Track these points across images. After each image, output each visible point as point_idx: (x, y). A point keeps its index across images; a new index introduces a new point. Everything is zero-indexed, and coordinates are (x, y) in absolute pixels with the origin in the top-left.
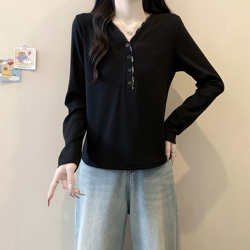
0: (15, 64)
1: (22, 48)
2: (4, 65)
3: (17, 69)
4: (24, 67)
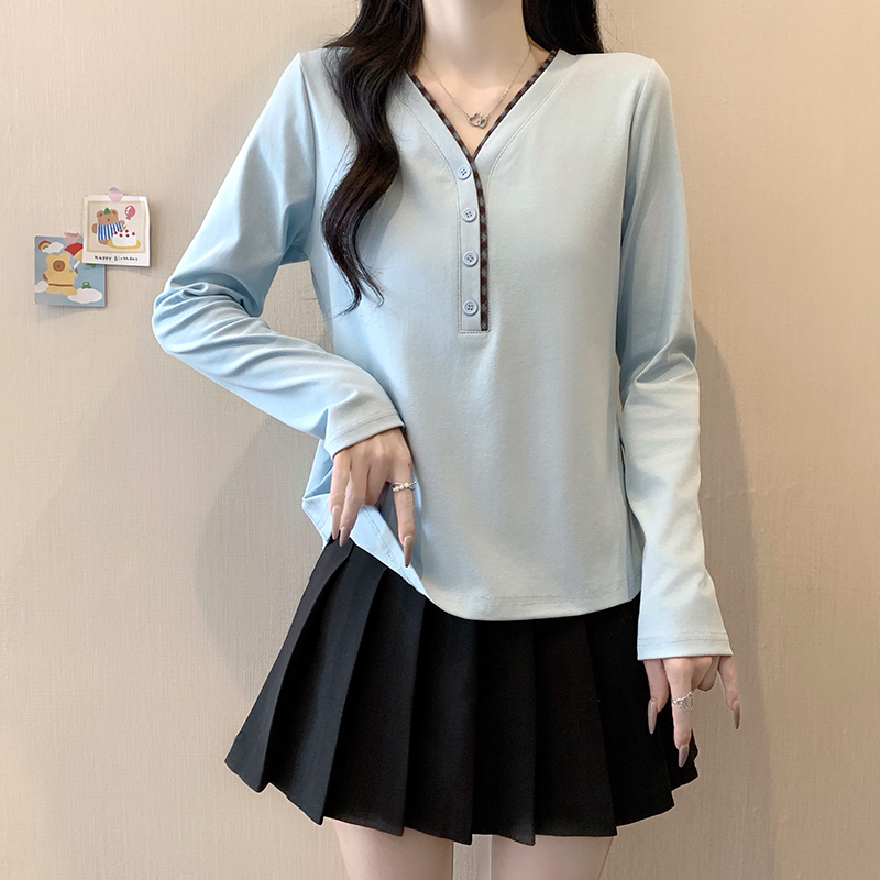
0: (88, 250)
1: (106, 198)
2: (54, 253)
3: (94, 265)
4: (116, 259)
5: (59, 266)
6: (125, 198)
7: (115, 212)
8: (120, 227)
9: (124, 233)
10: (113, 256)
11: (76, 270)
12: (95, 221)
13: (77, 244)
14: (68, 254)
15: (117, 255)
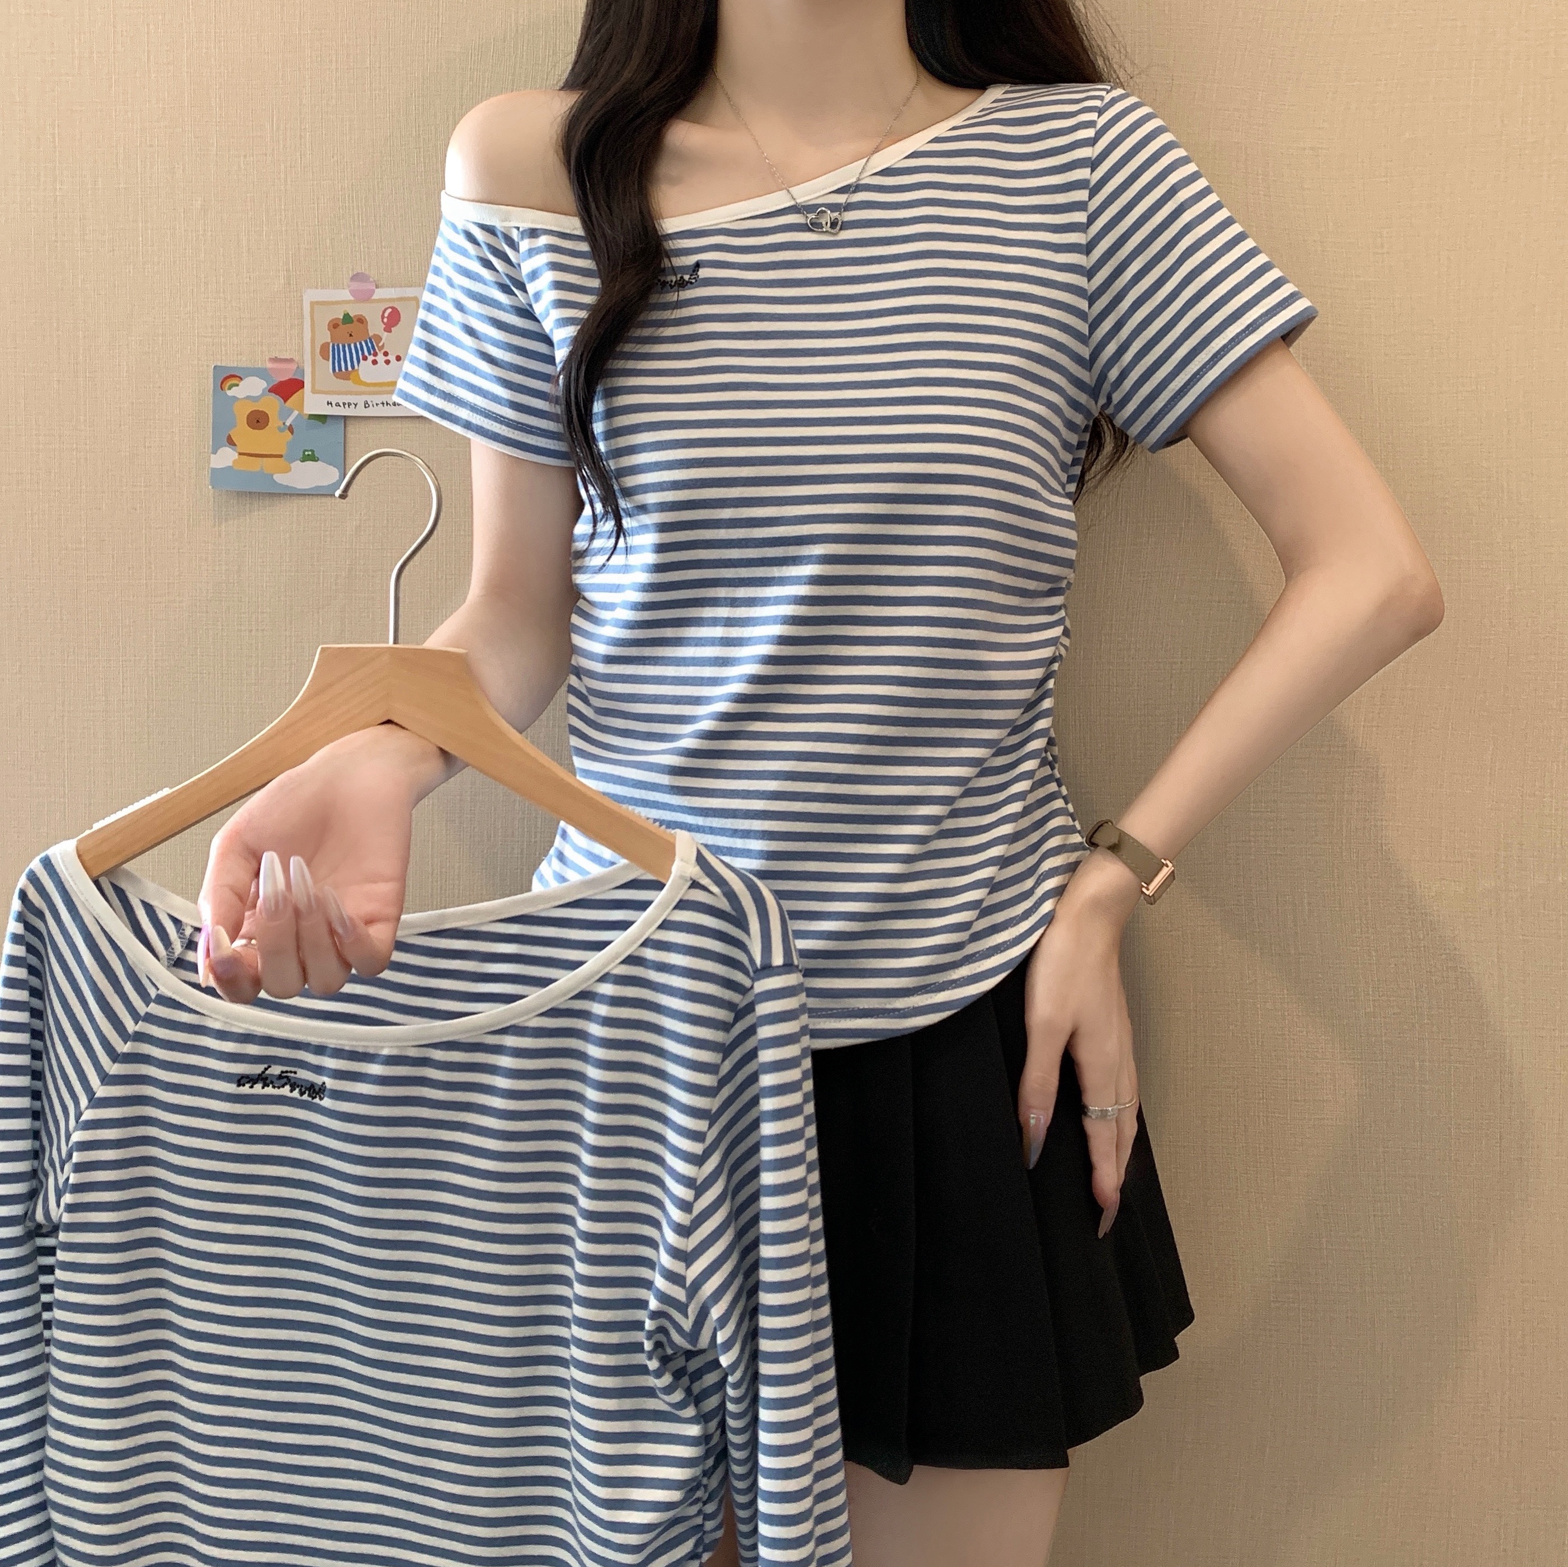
0: (314, 391)
1: (346, 295)
2: (248, 398)
3: (322, 418)
4: (366, 405)
5: (258, 420)
6: (379, 294)
7: (361, 320)
8: (372, 347)
9: (381, 358)
10: (360, 400)
11: (291, 429)
12: (325, 336)
13: (291, 380)
14: (276, 400)
15: (369, 398)
